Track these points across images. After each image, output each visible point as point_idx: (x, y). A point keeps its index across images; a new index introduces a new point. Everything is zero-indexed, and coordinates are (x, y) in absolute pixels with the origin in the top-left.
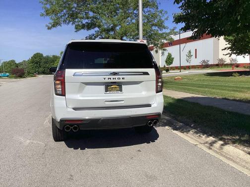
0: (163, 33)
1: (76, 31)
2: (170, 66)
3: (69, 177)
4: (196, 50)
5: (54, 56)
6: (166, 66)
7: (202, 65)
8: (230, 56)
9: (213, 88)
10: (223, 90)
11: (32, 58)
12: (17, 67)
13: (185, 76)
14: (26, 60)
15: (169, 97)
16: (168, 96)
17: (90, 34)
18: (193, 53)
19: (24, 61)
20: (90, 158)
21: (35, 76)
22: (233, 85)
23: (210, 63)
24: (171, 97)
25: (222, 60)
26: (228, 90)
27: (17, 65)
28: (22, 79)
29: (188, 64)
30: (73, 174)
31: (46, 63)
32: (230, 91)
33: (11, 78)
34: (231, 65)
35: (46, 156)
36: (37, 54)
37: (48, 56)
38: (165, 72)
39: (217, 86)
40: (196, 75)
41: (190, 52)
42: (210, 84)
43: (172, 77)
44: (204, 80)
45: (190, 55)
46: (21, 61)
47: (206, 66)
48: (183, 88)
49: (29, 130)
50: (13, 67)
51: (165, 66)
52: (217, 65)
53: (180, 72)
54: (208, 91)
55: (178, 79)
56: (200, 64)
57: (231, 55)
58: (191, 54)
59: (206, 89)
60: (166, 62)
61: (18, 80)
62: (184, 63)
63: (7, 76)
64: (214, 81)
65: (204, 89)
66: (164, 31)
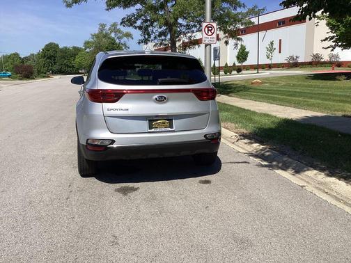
0: (239, 14)
1: (108, 10)
2: (244, 64)
3: (111, 239)
4: (280, 40)
5: (74, 48)
6: (237, 64)
7: (289, 63)
8: (332, 50)
9: (311, 98)
10: (326, 100)
11: (43, 50)
12: (23, 62)
13: (266, 79)
14: (36, 53)
15: (248, 110)
16: (246, 108)
17: (129, 14)
18: (276, 45)
19: (33, 55)
20: (142, 207)
21: (48, 77)
22: (339, 94)
23: (300, 60)
24: (250, 111)
25: (317, 56)
26: (334, 101)
27: (23, 60)
28: (30, 81)
29: (268, 62)
30: (117, 234)
31: (64, 57)
32: (337, 101)
33: (14, 79)
34: (330, 63)
35: (73, 203)
36: (51, 44)
37: (66, 48)
38: (236, 72)
39: (315, 94)
40: (282, 78)
41: (272, 43)
42: (306, 91)
43: (247, 80)
44: (294, 85)
45: (271, 49)
46: (28, 55)
47: (294, 64)
48: (266, 96)
49: (43, 158)
50: (17, 63)
51: (234, 64)
52: (310, 64)
53: (258, 73)
54: (305, 101)
55: (257, 83)
56: (286, 62)
57: (334, 48)
58: (274, 47)
59: (300, 99)
60: (238, 58)
61: (25, 82)
62: (264, 61)
63: (9, 76)
64: (309, 86)
65: (297, 99)
66: (239, 10)
